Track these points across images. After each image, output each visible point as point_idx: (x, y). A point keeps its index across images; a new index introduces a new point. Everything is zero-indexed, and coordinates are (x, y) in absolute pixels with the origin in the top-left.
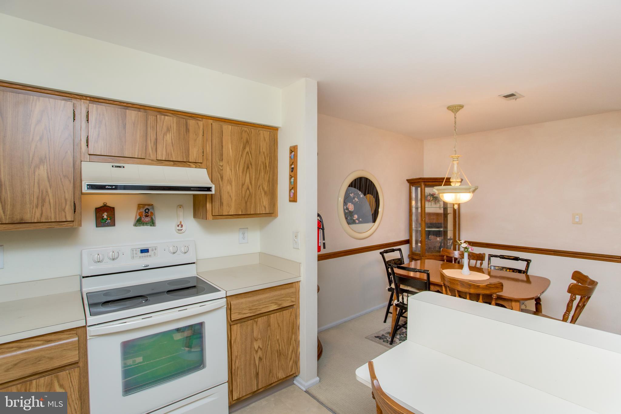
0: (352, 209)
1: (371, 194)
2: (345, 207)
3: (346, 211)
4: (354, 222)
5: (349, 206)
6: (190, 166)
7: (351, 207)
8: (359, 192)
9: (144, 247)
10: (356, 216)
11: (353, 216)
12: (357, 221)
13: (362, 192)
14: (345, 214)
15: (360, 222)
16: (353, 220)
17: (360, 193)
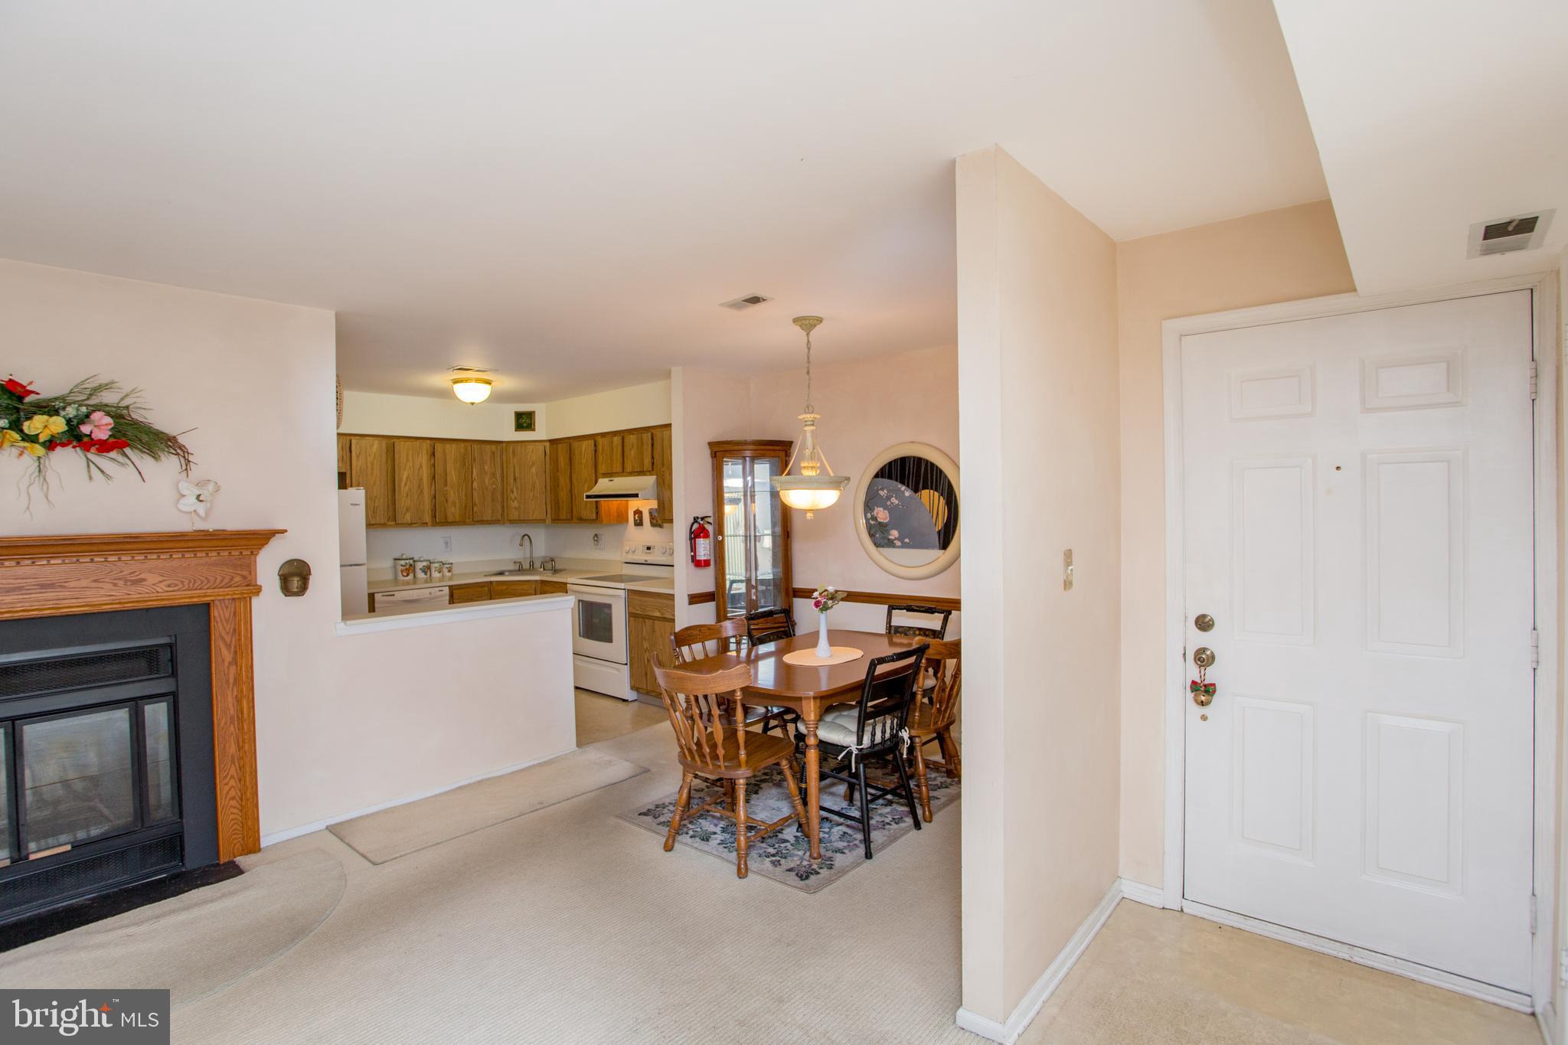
0: (886, 519)
1: (932, 489)
2: (869, 515)
3: (872, 522)
4: (890, 544)
5: (877, 513)
6: (646, 475)
7: (882, 515)
8: (900, 486)
9: (649, 545)
10: (894, 534)
11: (888, 532)
12: (898, 543)
13: (908, 486)
14: (869, 528)
15: (905, 546)
16: (889, 540)
17: (903, 488)
